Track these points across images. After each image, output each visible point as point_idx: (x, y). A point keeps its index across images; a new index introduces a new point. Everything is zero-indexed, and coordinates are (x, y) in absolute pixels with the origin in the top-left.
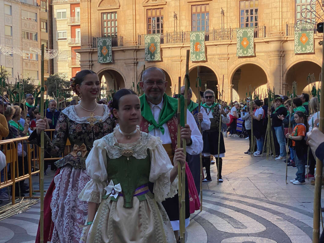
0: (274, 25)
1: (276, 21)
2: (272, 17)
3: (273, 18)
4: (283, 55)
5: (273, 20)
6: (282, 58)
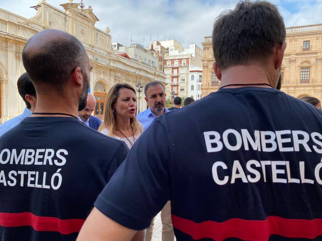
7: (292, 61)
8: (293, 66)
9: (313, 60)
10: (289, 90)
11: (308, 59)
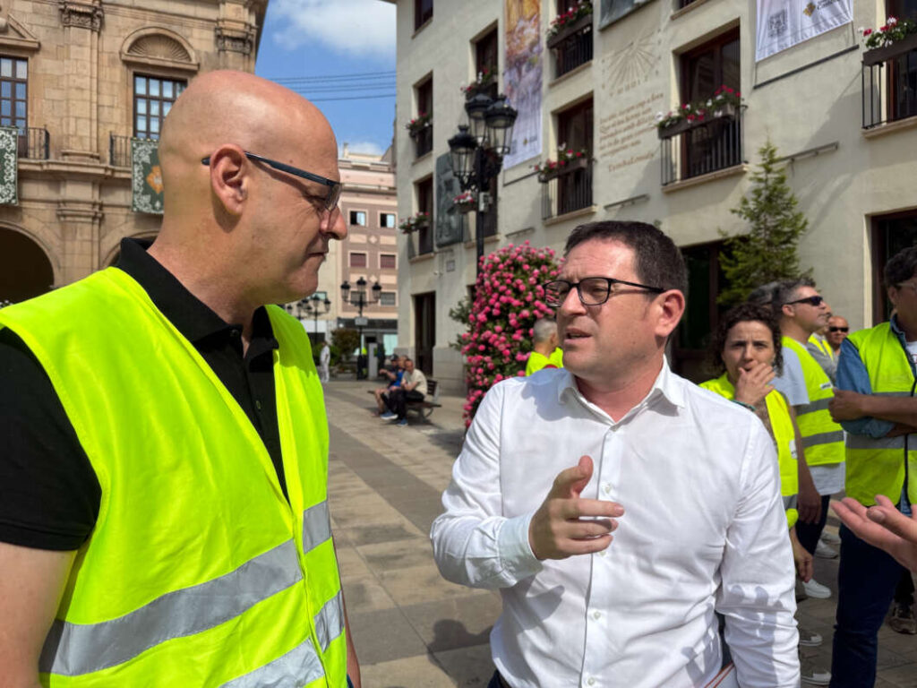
0: (75, 135)
1: (80, 122)
2: (68, 110)
3: (71, 114)
4: (100, 215)
5: (72, 122)
6: (97, 221)
7: (75, 18)
8: (87, 50)
9: (200, 42)
10: (64, 202)
11: (175, 28)
